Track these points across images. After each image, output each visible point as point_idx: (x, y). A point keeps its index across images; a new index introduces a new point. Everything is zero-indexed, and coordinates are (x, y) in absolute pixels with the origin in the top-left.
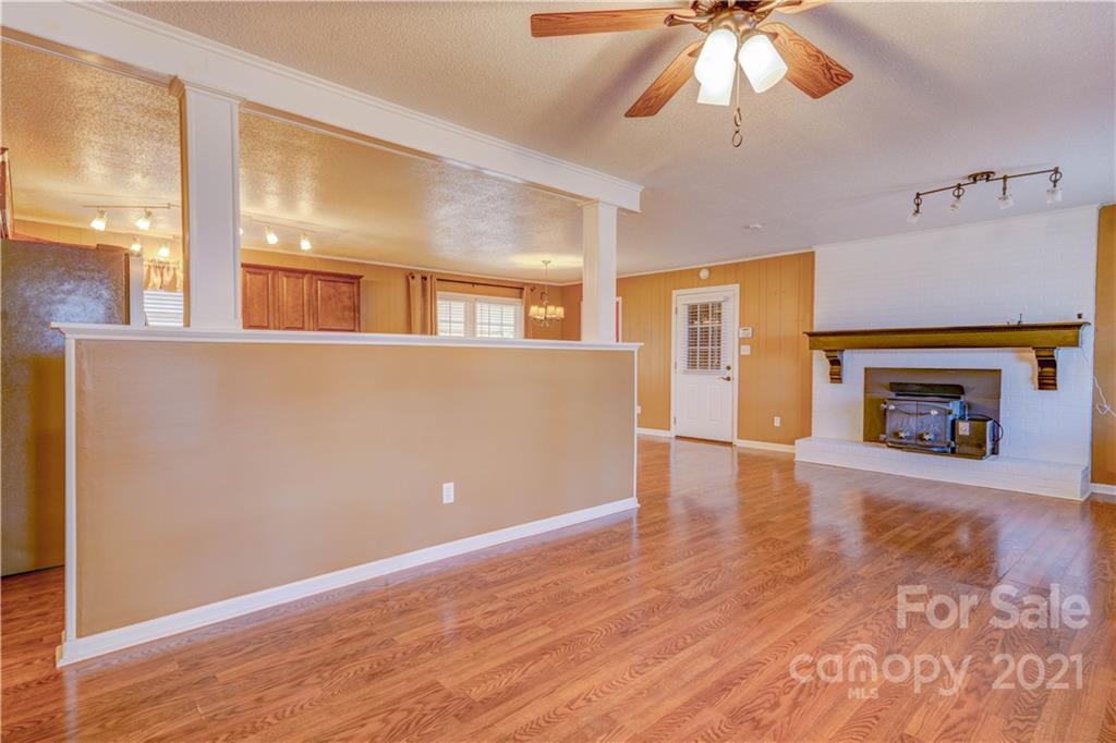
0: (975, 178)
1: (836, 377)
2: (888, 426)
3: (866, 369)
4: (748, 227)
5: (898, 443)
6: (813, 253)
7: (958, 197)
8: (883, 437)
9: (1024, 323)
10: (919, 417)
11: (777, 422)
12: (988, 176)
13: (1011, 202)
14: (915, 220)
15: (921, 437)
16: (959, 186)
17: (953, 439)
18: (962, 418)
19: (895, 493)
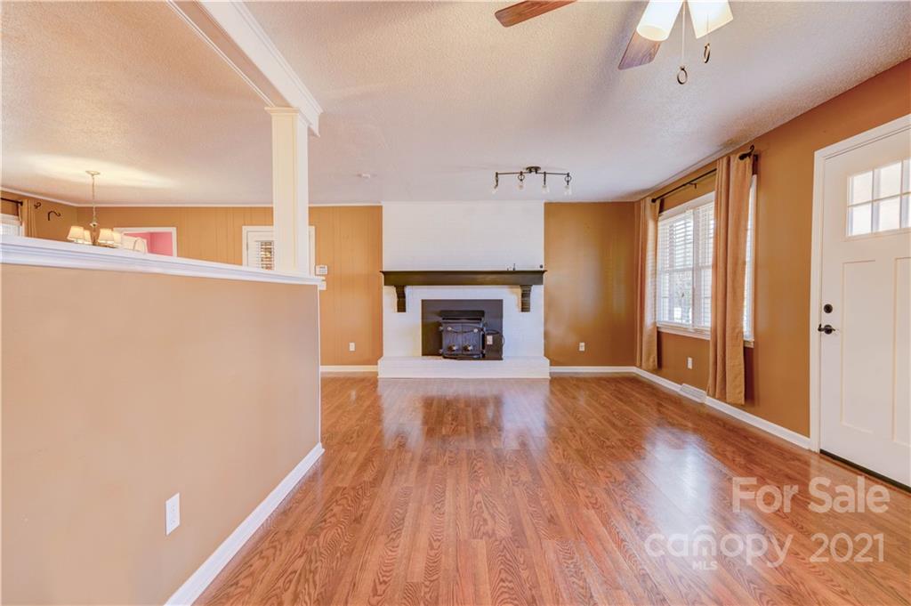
0: (530, 170)
1: (401, 307)
2: (444, 343)
3: (423, 301)
4: (360, 175)
5: (452, 355)
6: (380, 208)
7: (521, 180)
8: (441, 351)
9: (517, 269)
10: (465, 334)
11: (352, 347)
12: (536, 169)
13: (548, 190)
14: (494, 191)
15: (465, 349)
16: (521, 173)
17: (483, 348)
18: (489, 334)
19: (450, 392)
